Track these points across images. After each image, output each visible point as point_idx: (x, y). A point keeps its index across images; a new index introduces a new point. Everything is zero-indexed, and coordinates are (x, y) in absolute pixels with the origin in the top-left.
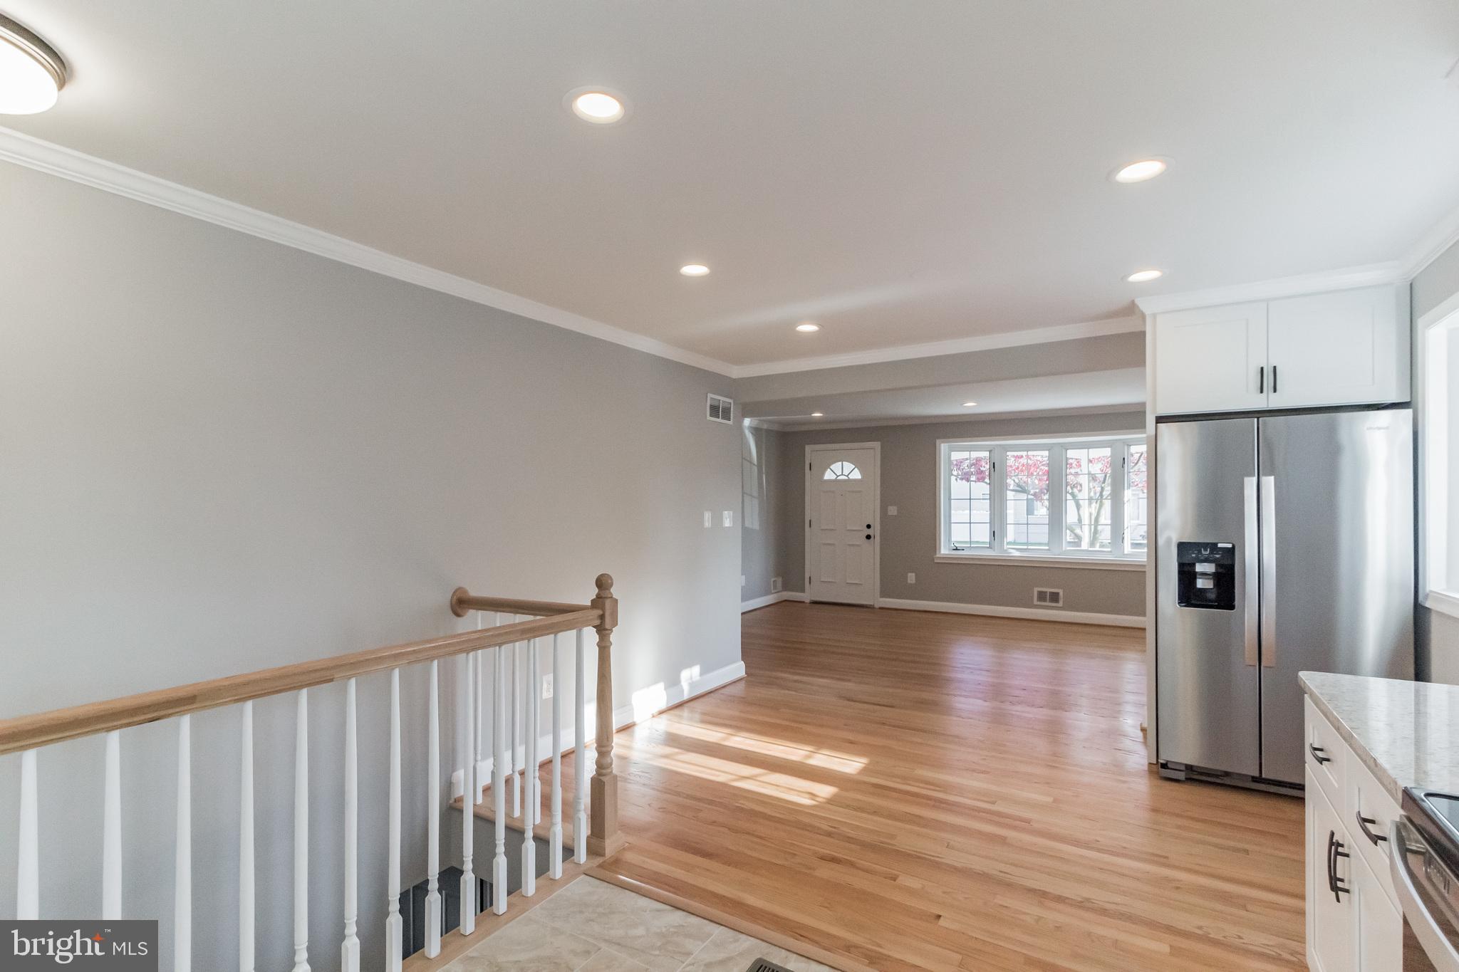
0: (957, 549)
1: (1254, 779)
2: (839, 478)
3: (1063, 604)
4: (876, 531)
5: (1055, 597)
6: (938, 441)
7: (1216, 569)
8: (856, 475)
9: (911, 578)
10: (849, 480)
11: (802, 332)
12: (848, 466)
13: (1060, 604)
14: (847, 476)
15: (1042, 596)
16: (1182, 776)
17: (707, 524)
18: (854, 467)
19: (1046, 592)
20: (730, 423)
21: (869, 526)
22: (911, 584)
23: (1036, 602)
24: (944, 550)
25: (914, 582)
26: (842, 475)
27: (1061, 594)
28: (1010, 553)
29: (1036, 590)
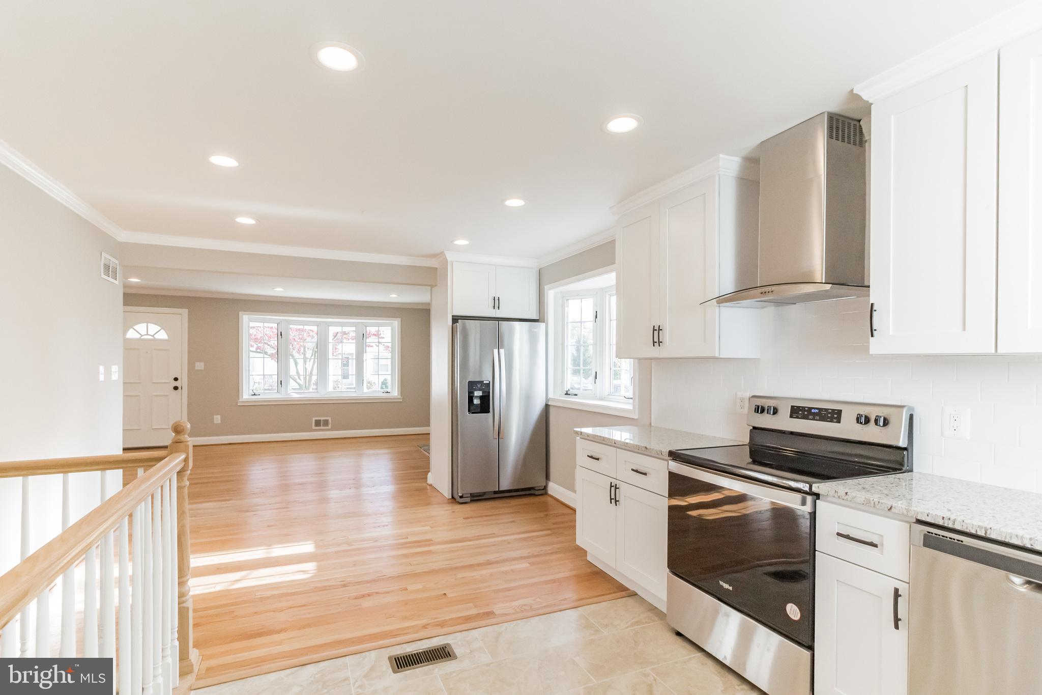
0: (255, 395)
1: (495, 492)
2: (142, 337)
3: (331, 427)
4: (183, 382)
5: (326, 423)
6: (240, 313)
7: (483, 394)
8: (163, 335)
9: (217, 419)
10: (155, 340)
11: (239, 223)
12: (153, 328)
13: (330, 427)
14: (153, 336)
15: (318, 423)
16: (468, 500)
17: (102, 378)
18: (160, 328)
19: (320, 420)
20: (117, 282)
21: (176, 379)
22: (217, 424)
23: (314, 427)
24: (246, 396)
25: (219, 422)
26: (147, 334)
27: (330, 421)
28: (291, 395)
29: (314, 419)
